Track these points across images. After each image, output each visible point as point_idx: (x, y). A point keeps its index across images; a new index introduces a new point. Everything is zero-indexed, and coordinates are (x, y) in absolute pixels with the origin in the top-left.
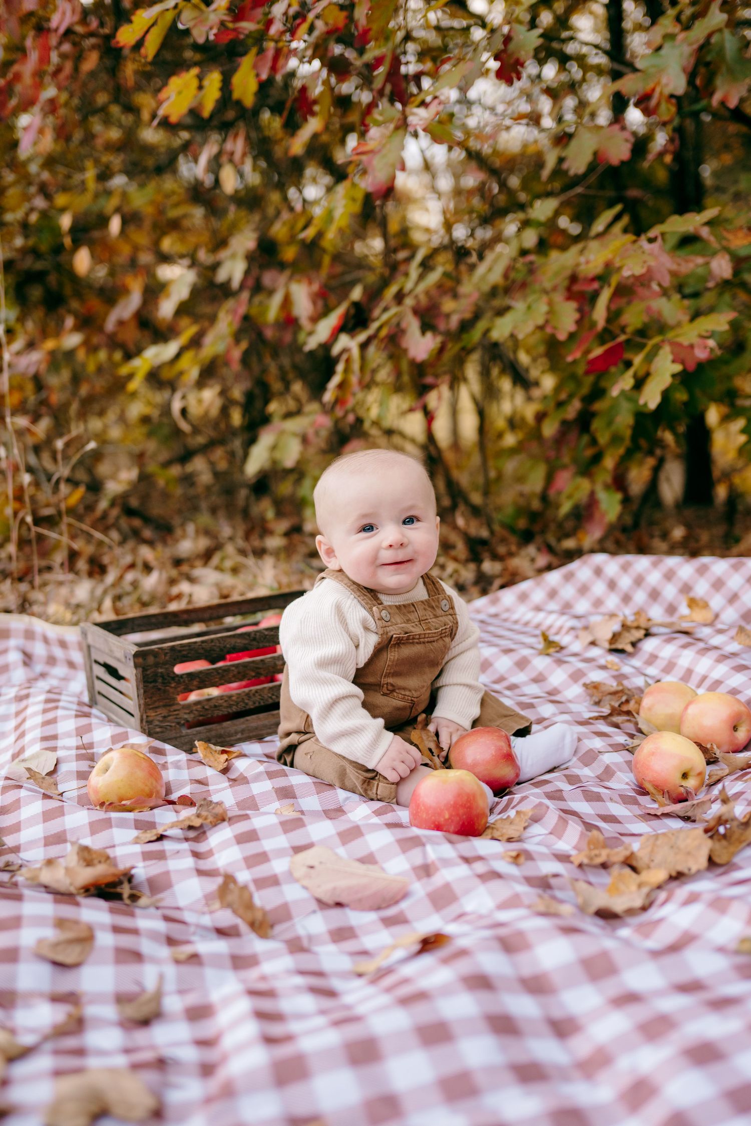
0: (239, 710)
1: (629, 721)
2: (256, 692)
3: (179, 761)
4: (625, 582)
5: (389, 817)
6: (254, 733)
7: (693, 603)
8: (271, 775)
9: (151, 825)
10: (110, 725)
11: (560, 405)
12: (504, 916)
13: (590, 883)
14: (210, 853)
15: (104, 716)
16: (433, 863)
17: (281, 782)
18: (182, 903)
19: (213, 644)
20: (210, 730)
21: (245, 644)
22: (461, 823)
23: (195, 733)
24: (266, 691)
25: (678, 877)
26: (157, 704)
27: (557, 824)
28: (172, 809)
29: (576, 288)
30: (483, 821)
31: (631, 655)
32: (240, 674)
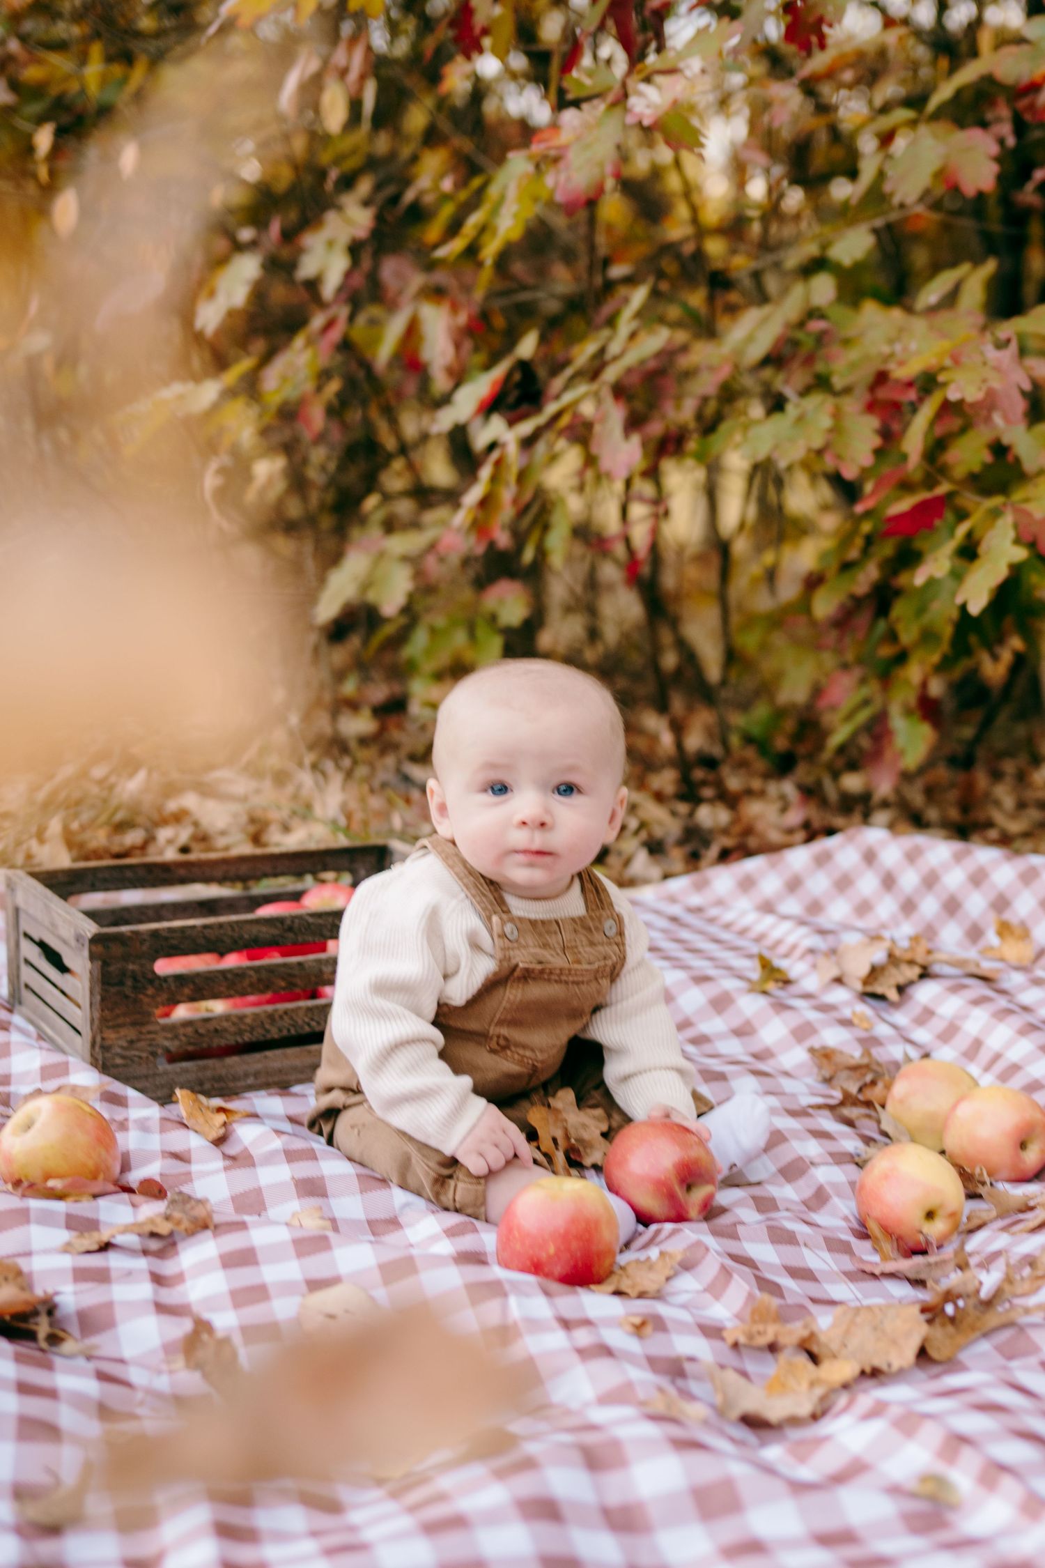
0: (254, 1039)
1: (869, 1116)
2: (286, 1012)
3: (147, 1119)
4: (909, 880)
5: (467, 1242)
6: (276, 1079)
7: (1004, 929)
8: (291, 1156)
9: (91, 1225)
10: (41, 1048)
11: (847, 567)
12: (599, 1415)
13: (744, 1374)
14: (180, 1278)
15: (31, 1028)
16: (515, 1324)
17: (305, 1169)
18: (127, 1353)
19: (222, 931)
20: (205, 1068)
21: (273, 936)
22: (572, 1263)
23: (178, 1070)
24: (301, 1013)
25: (873, 1374)
26: (121, 1020)
27: (716, 1278)
28: (128, 1199)
29: (883, 394)
30: (607, 1262)
31: (896, 1006)
32: (262, 983)
